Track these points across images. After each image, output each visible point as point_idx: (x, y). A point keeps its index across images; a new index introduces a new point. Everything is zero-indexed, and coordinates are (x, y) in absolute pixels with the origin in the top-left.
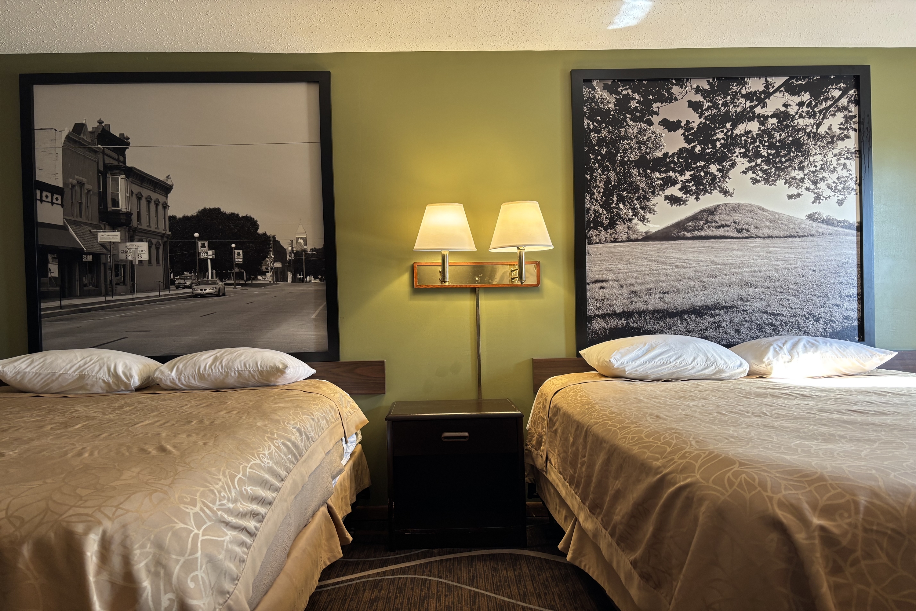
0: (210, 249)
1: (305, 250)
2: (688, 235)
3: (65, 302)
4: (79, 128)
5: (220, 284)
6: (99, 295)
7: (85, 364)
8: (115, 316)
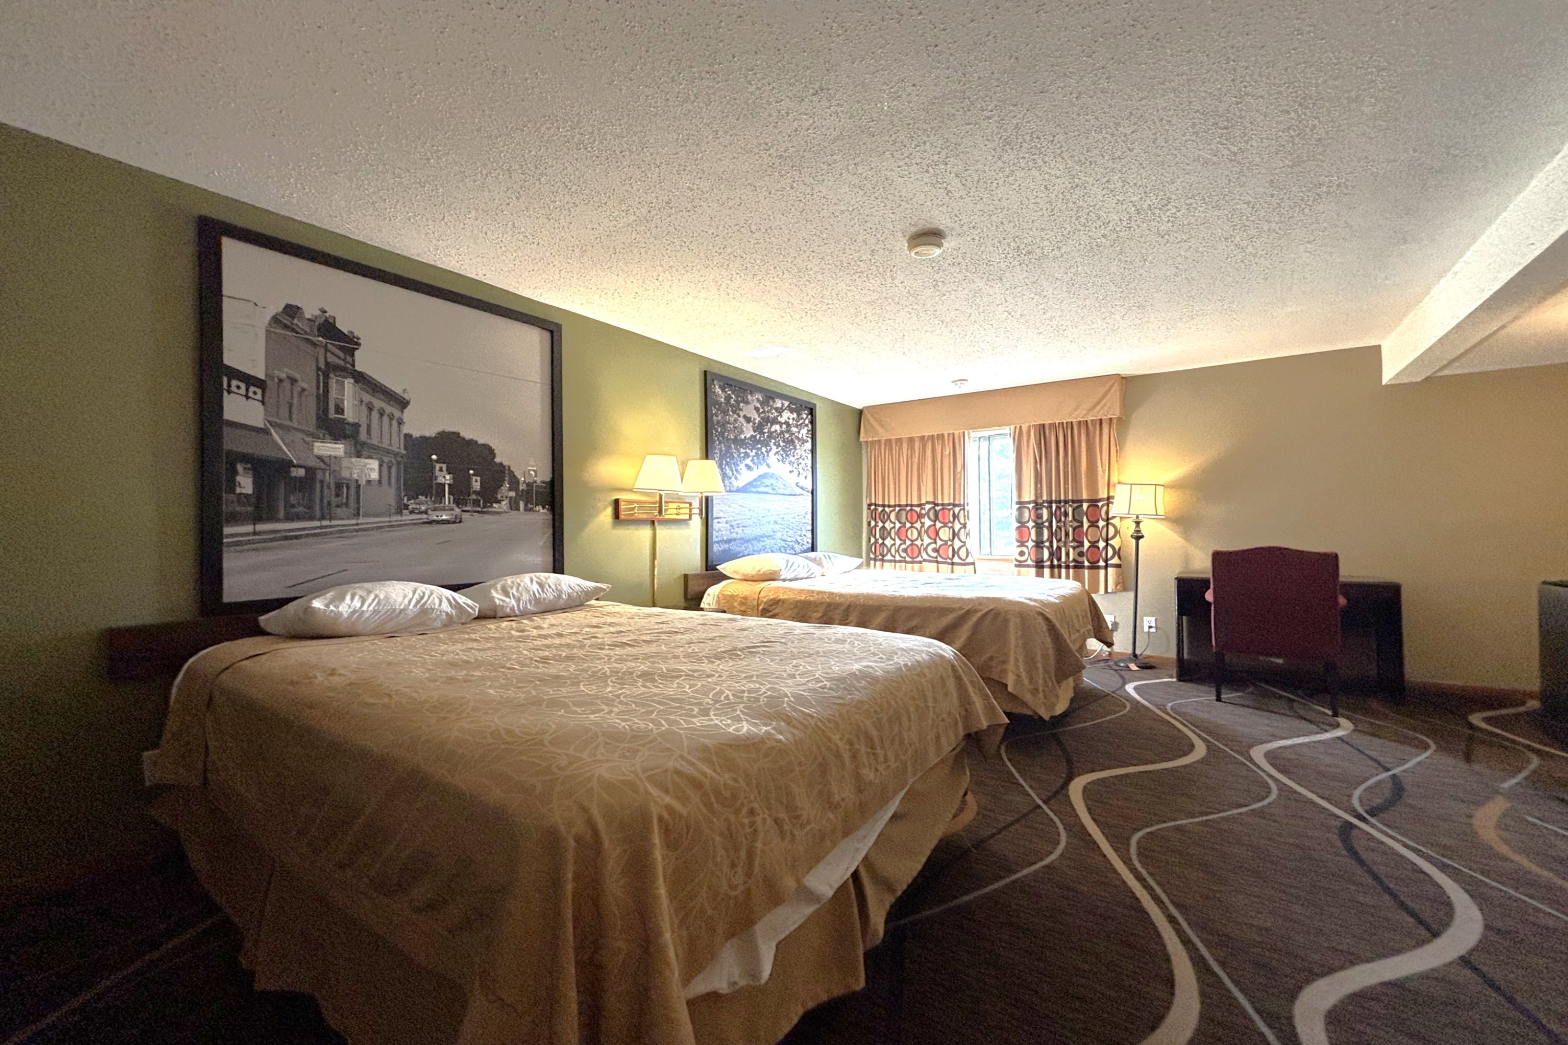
0: (449, 473)
1: (535, 482)
2: (754, 490)
3: (260, 527)
4: (291, 310)
5: (457, 510)
6: (312, 518)
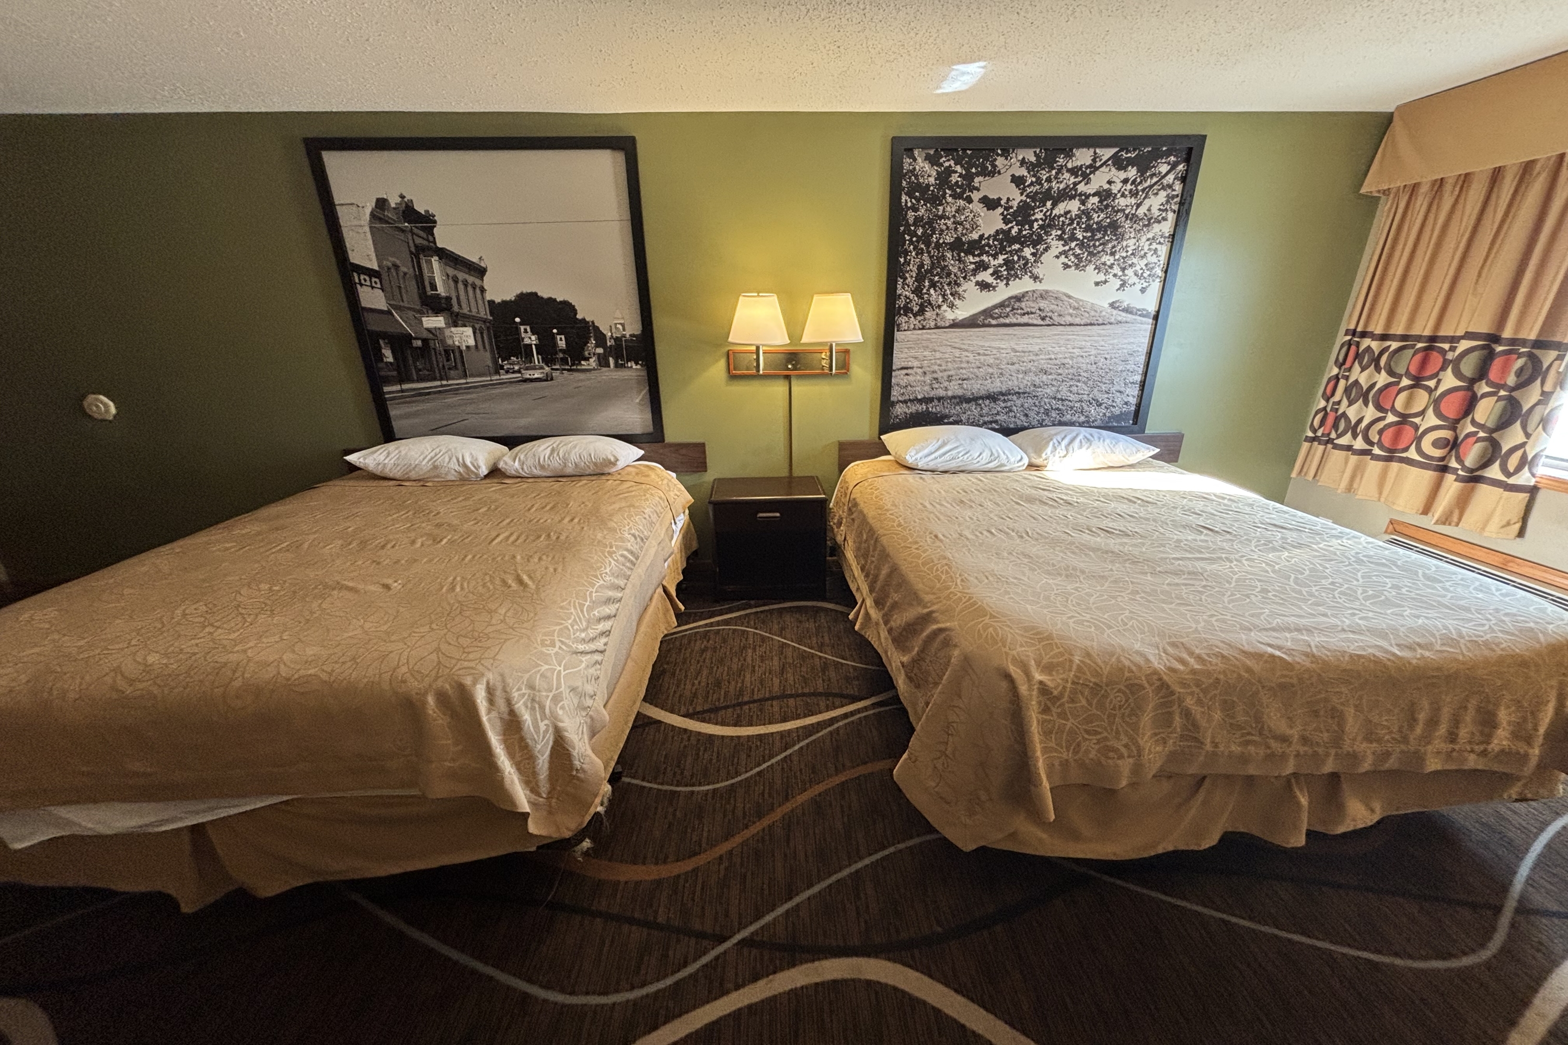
0: (533, 334)
1: (624, 336)
2: (994, 322)
3: (406, 386)
4: (381, 203)
5: (547, 369)
6: (435, 379)
7: (436, 455)
8: (452, 400)
